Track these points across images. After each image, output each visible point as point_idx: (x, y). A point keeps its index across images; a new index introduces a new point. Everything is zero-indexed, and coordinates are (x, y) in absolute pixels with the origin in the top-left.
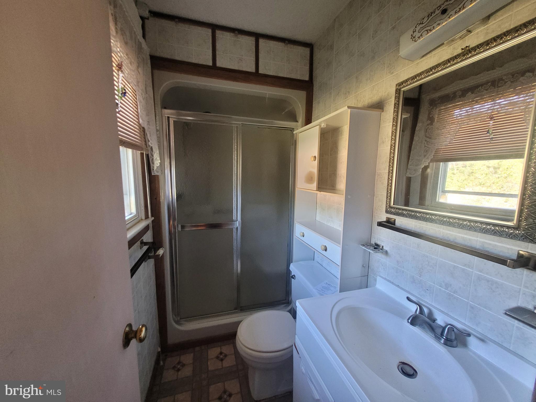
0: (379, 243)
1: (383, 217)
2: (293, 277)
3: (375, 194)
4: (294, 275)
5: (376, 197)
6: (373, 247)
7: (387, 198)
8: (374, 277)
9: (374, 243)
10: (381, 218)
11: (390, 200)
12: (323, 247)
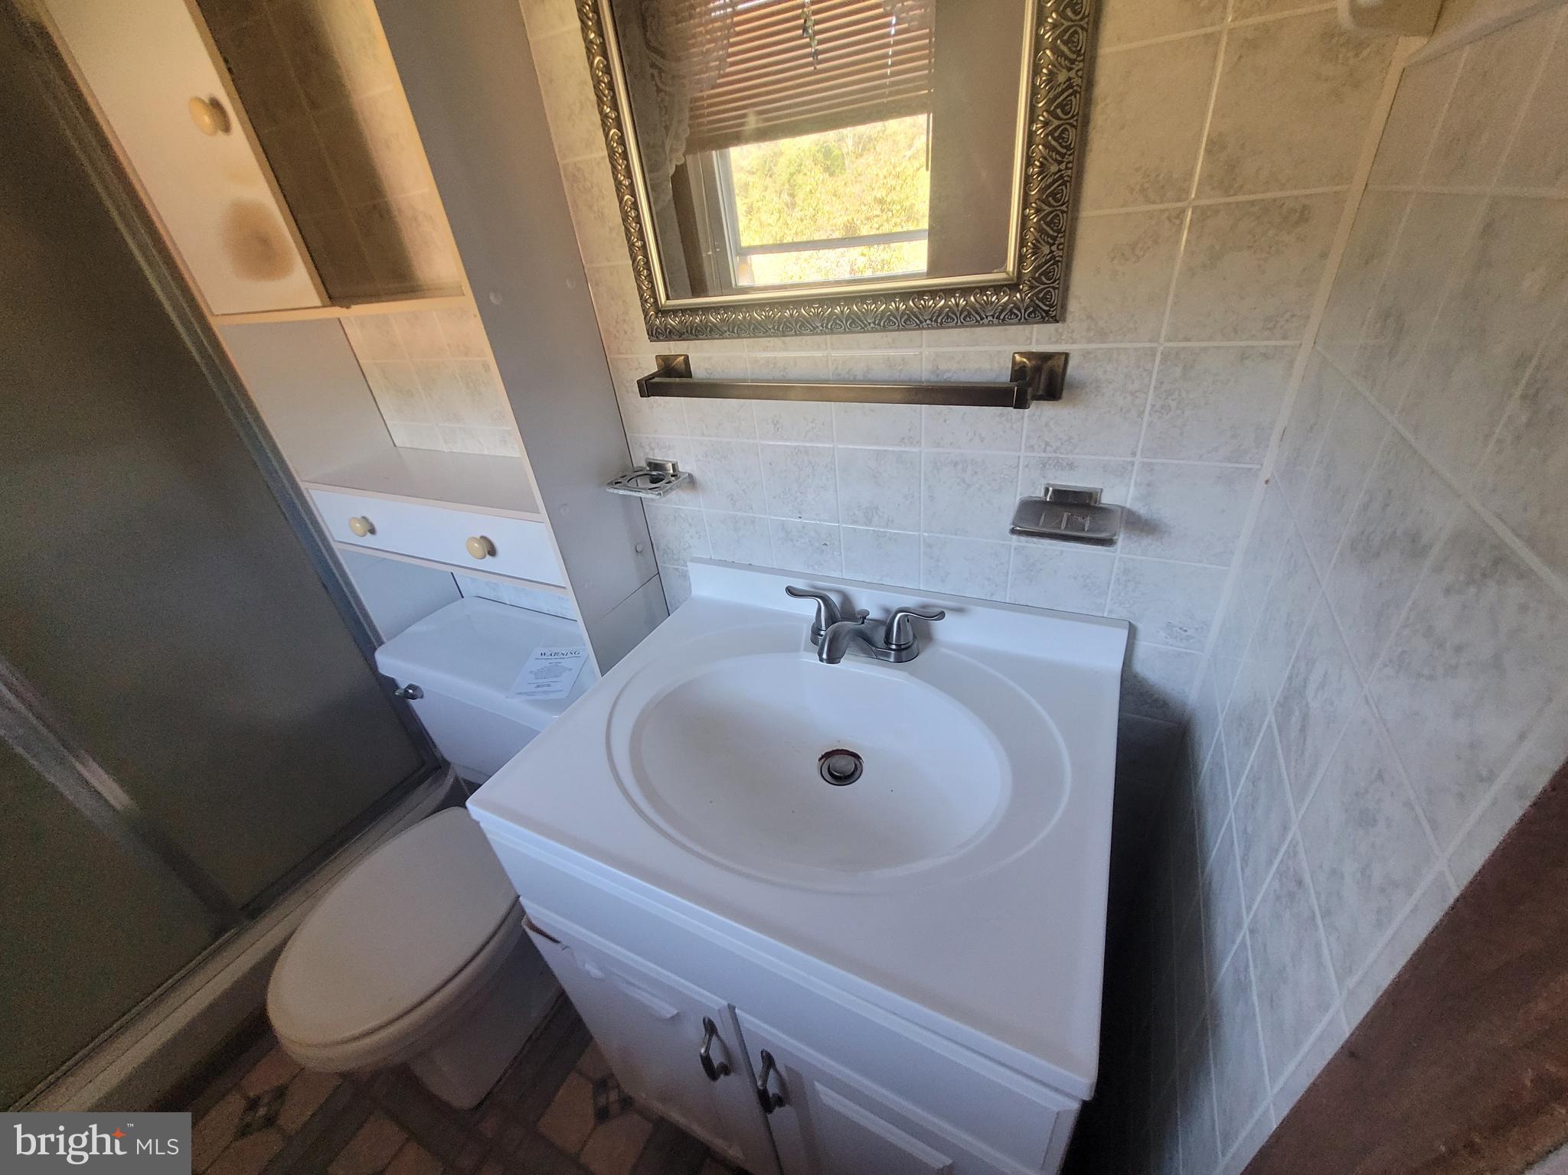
0: (658, 457)
1: (646, 357)
2: (414, 692)
3: (589, 269)
4: (410, 687)
5: (597, 284)
6: (647, 479)
7: (638, 274)
8: (677, 569)
9: (643, 464)
10: (639, 363)
11: (651, 282)
12: (476, 545)
